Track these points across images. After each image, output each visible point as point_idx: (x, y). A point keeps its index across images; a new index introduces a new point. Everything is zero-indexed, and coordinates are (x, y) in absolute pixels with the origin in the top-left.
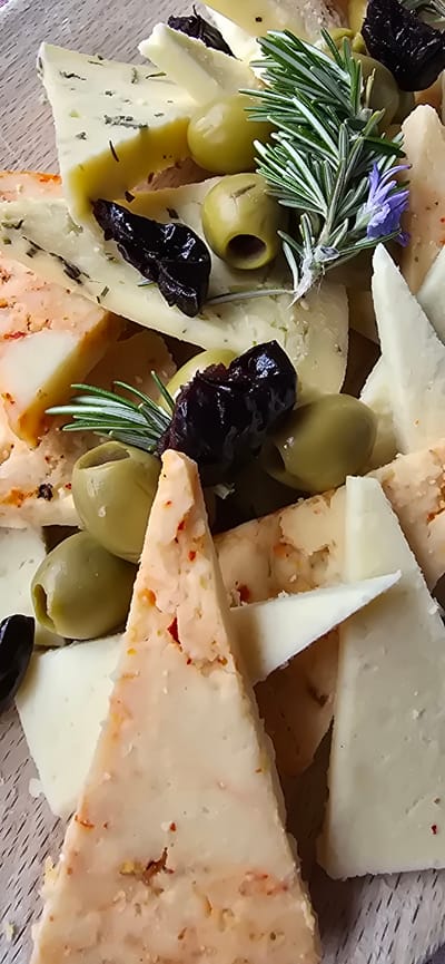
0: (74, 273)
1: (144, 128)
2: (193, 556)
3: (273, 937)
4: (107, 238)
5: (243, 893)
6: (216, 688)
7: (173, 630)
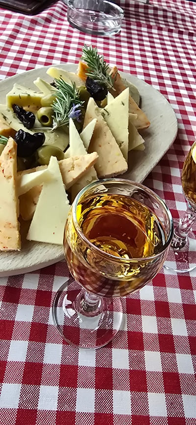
0: (5, 118)
1: (29, 95)
2: (11, 158)
3: (9, 238)
4: (14, 112)
5: (5, 227)
6: (9, 182)
7: (3, 170)
